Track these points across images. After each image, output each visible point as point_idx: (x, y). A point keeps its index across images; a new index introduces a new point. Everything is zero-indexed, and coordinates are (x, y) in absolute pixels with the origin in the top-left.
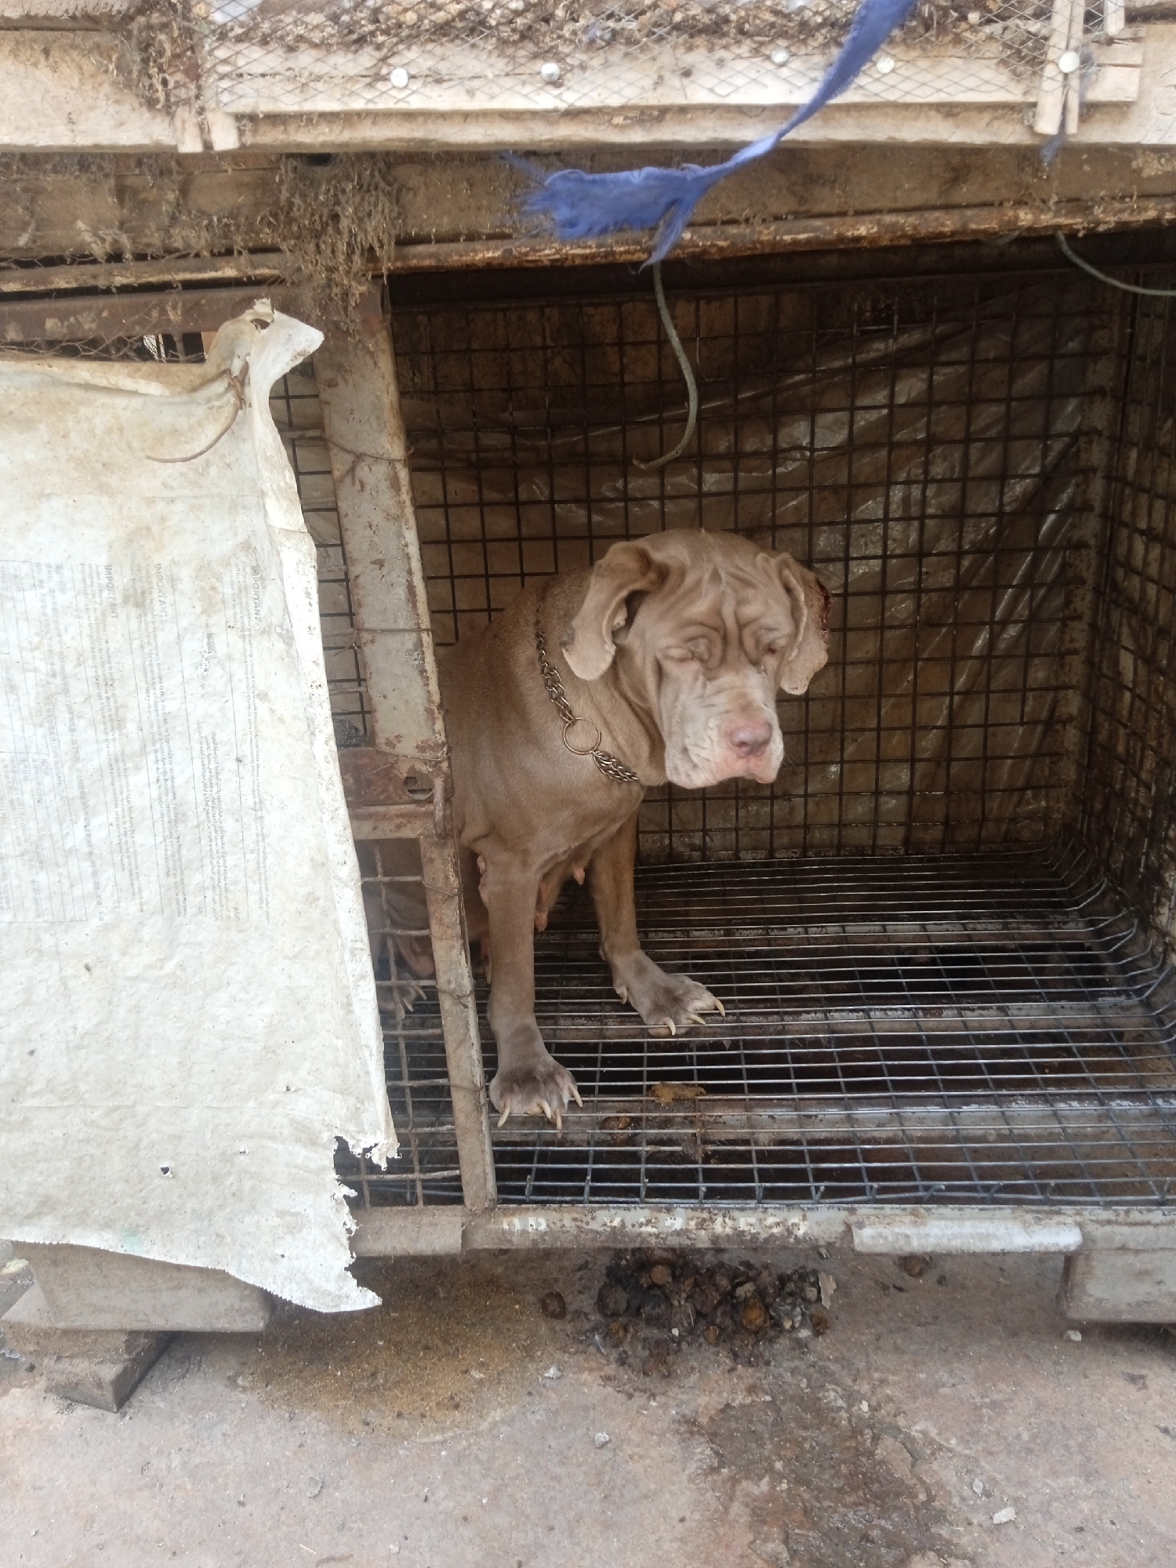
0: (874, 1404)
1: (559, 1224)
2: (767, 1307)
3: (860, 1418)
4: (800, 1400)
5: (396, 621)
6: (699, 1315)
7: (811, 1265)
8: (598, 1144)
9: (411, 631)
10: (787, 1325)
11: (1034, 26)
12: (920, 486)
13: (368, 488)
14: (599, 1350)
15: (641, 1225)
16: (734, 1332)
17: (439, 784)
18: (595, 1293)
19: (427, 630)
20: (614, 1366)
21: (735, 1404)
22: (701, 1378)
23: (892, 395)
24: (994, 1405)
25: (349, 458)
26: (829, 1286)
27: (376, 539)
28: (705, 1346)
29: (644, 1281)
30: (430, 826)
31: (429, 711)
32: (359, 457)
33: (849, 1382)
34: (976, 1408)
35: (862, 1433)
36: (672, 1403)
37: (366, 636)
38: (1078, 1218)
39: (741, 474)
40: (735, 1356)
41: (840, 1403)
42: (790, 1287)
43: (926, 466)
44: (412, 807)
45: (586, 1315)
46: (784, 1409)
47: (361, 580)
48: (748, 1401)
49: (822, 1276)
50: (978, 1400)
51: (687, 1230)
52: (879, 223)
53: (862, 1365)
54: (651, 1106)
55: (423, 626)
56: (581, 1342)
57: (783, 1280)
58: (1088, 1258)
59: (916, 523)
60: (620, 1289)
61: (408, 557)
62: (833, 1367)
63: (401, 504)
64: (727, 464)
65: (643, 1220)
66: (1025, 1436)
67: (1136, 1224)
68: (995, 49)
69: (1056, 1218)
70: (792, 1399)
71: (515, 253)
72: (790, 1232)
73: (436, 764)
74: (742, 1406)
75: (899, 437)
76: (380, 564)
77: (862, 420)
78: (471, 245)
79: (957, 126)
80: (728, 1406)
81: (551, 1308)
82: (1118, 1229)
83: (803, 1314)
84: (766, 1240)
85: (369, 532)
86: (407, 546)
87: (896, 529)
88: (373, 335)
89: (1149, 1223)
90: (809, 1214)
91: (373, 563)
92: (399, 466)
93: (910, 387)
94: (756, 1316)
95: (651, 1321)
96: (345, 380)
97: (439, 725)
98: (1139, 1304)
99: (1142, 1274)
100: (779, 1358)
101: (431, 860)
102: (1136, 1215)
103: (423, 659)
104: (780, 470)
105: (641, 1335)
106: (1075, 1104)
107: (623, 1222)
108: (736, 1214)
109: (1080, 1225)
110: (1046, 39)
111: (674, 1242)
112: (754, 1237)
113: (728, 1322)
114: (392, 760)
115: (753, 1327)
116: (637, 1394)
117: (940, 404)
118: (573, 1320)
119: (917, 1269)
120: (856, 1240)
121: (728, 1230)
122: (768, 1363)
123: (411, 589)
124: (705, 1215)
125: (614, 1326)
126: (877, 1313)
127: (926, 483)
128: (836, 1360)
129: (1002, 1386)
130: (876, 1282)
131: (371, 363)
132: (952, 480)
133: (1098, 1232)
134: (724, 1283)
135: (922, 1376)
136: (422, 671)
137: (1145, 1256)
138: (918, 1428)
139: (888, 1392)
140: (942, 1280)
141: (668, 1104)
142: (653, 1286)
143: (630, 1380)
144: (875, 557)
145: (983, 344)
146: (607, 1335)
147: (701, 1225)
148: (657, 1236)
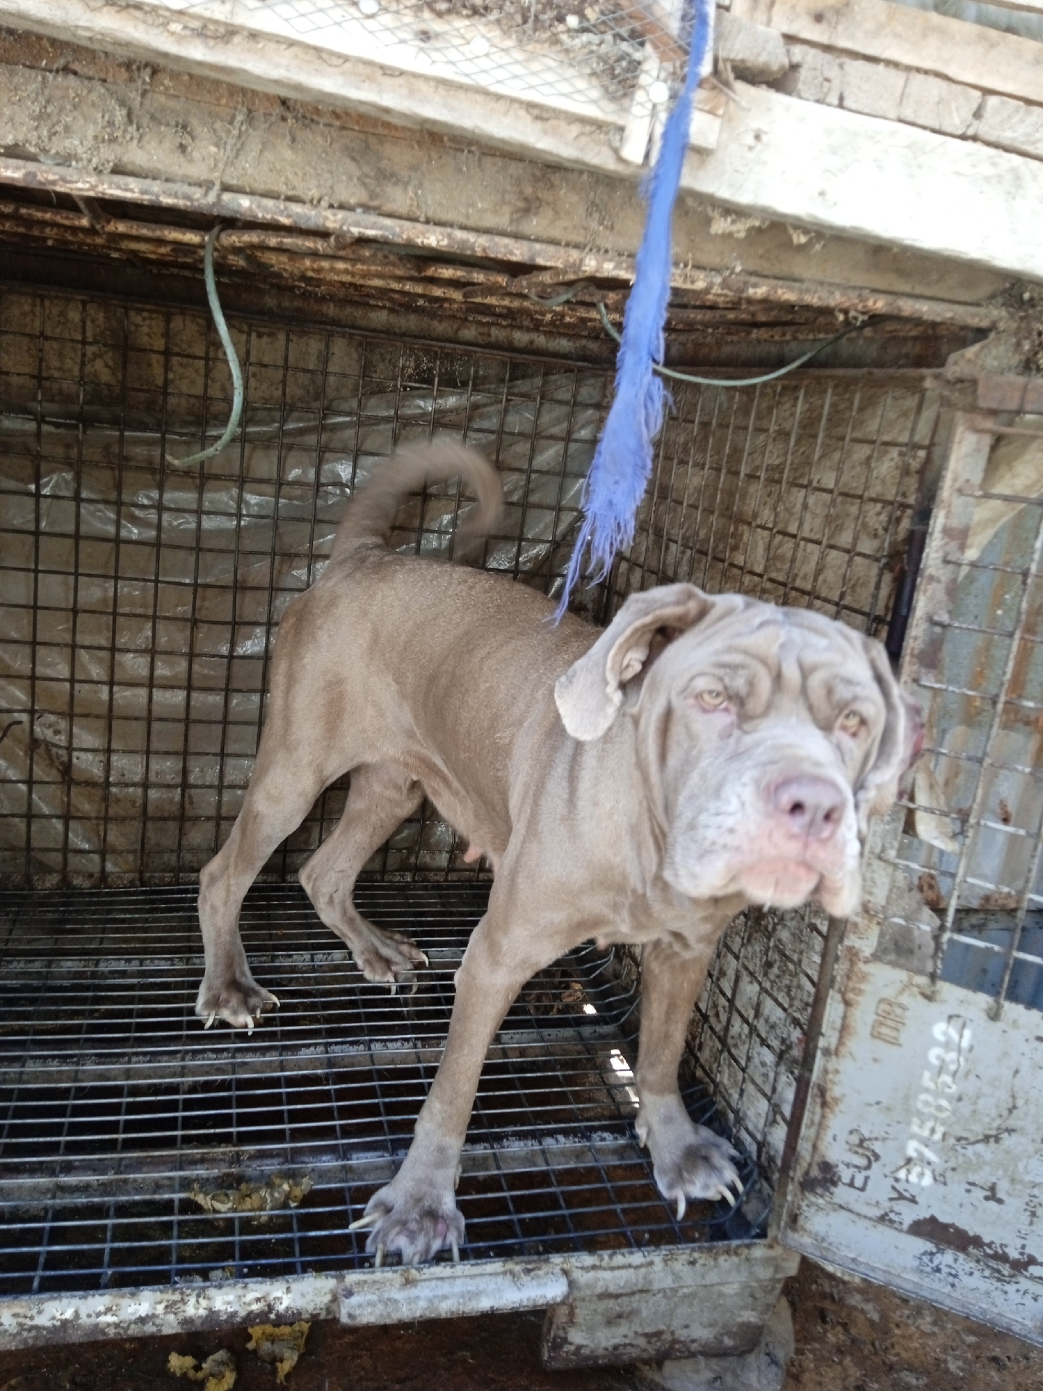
15: (99, 1315)
38: (564, 1266)
39: (282, 501)
51: (154, 1316)
52: (449, 236)
58: (571, 1307)
64: (270, 489)
65: (102, 1309)
67: (619, 1268)
69: (546, 1266)
72: (270, 1308)
79: (546, 133)
82: (601, 1274)
84: (244, 1319)
89: (630, 1266)
90: (294, 1286)
98: (616, 1348)
99: (621, 1317)
102: (619, 1259)
104: (321, 502)
106: (562, 1140)
107: (77, 1314)
108: (212, 1292)
109: (565, 1272)
111: (134, 1330)
112: (234, 1314)
120: (343, 1312)
121: (201, 1312)
133: (583, 1278)
137: (624, 1300)
145: (511, 418)
147: (171, 1308)
148: (117, 1325)
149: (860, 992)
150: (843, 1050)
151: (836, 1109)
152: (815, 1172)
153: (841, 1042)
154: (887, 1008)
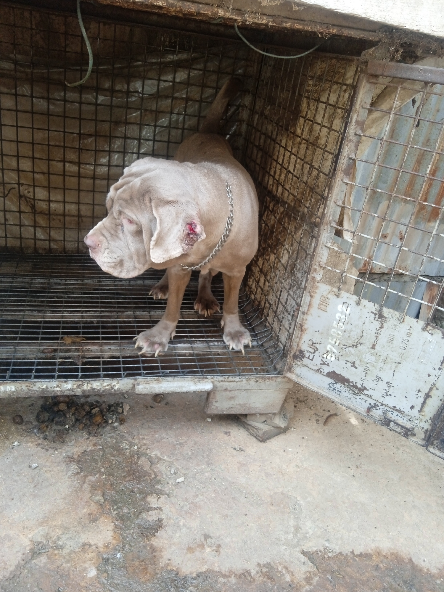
0: (139, 446)
1: (20, 388)
2: (103, 416)
3: (134, 451)
4: (113, 447)
6: (77, 420)
7: (121, 401)
8: (39, 359)
10: (110, 421)
14: (36, 435)
16: (90, 425)
18: (35, 414)
20: (42, 440)
21: (88, 450)
22: (76, 442)
23: (174, 78)
24: (180, 444)
26: (127, 407)
28: (78, 431)
29: (56, 409)
33: (131, 439)
34: (175, 445)
35: (134, 457)
36: (64, 451)
38: (212, 380)
39: (114, 98)
40: (90, 433)
41: (127, 447)
42: (113, 408)
45: (31, 423)
46: (106, 450)
48: (93, 449)
49: (124, 404)
50: (175, 443)
51: (73, 389)
53: (136, 434)
54: (62, 345)
56: (29, 432)
57: (110, 406)
58: (214, 393)
60: (45, 412)
62: (126, 435)
64: (108, 94)
65: (55, 386)
66: (190, 454)
67: (230, 382)
69: (205, 380)
70: (109, 447)
72: (112, 388)
74: (91, 451)
75: (176, 95)
77: (163, 85)
80: (85, 451)
81: (17, 421)
82: (225, 383)
83: (116, 418)
84: (103, 391)
89: (234, 381)
90: (120, 381)
93: (181, 76)
94: (98, 419)
95: (57, 423)
98: (230, 408)
99: (232, 398)
100: (106, 433)
102: (231, 379)
104: (130, 99)
105: (53, 428)
106: (216, 343)
107: (47, 387)
108: (92, 382)
109: (213, 382)
111: (67, 393)
112: (99, 390)
113: (88, 422)
115: (97, 423)
116: (50, 449)
117: (192, 85)
118: (26, 425)
119: (159, 400)
120: (136, 390)
121: (89, 388)
122: (102, 435)
124: (80, 383)
125: (42, 426)
126: (143, 416)
128: (127, 433)
129: (184, 438)
130: (144, 405)
133: (218, 384)
134: (87, 408)
135: (157, 436)
137: (233, 392)
138: (154, 453)
139: (145, 442)
140: (167, 404)
141: (69, 344)
142: (60, 411)
143: (47, 445)
145: (209, 64)
146: (39, 429)
147: (79, 386)
148: (61, 391)
149: (316, 293)
150: (309, 312)
151: (305, 332)
152: (297, 353)
153: (308, 310)
154: (324, 299)
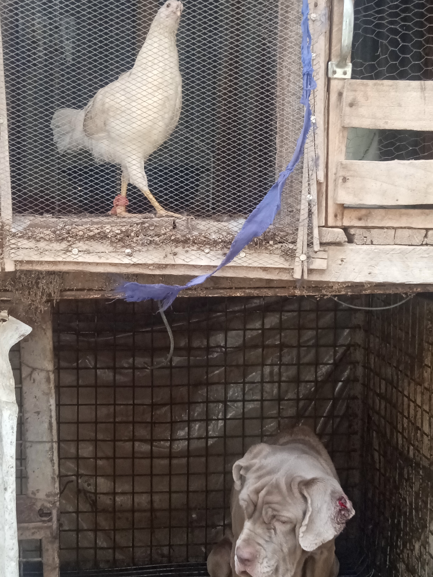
5: (42, 438)
9: (49, 442)
11: (291, 246)
12: (278, 367)
13: (36, 382)
17: (55, 513)
19: (56, 442)
23: (263, 324)
25: (30, 370)
27: (37, 403)
30: (48, 533)
31: (53, 478)
32: (34, 369)
37: (28, 444)
43: (280, 357)
44: (40, 524)
47: (29, 420)
52: (245, 292)
55: (54, 440)
59: (277, 384)
61: (51, 411)
63: (50, 389)
68: (279, 252)
71: (106, 296)
73: (54, 503)
75: (267, 343)
76: (38, 413)
78: (89, 293)
79: (268, 274)
85: (35, 400)
86: (51, 405)
87: (267, 387)
88: (45, 323)
91: (35, 413)
92: (51, 373)
93: (272, 321)
96: (32, 339)
97: (57, 485)
101: (47, 550)
103: (53, 455)
110: (295, 250)
114: (33, 501)
117: (286, 329)
123: (50, 424)
127: (280, 365)
131: (43, 333)
132: (293, 365)
136: (52, 460)
144: (257, 400)
